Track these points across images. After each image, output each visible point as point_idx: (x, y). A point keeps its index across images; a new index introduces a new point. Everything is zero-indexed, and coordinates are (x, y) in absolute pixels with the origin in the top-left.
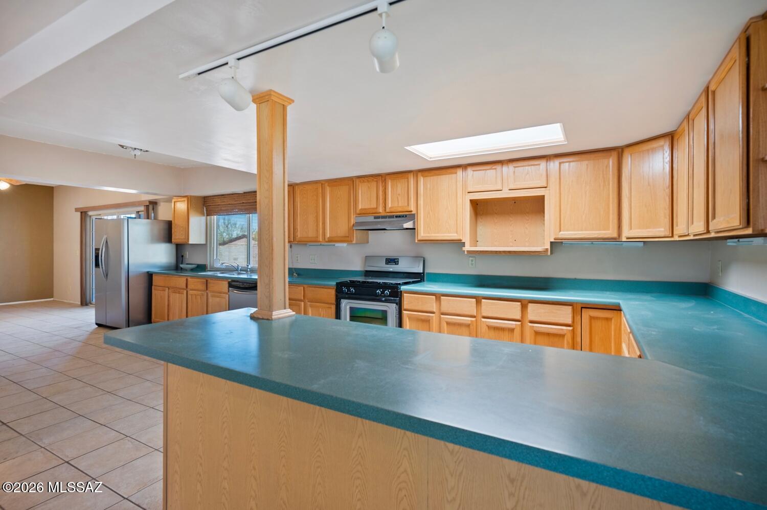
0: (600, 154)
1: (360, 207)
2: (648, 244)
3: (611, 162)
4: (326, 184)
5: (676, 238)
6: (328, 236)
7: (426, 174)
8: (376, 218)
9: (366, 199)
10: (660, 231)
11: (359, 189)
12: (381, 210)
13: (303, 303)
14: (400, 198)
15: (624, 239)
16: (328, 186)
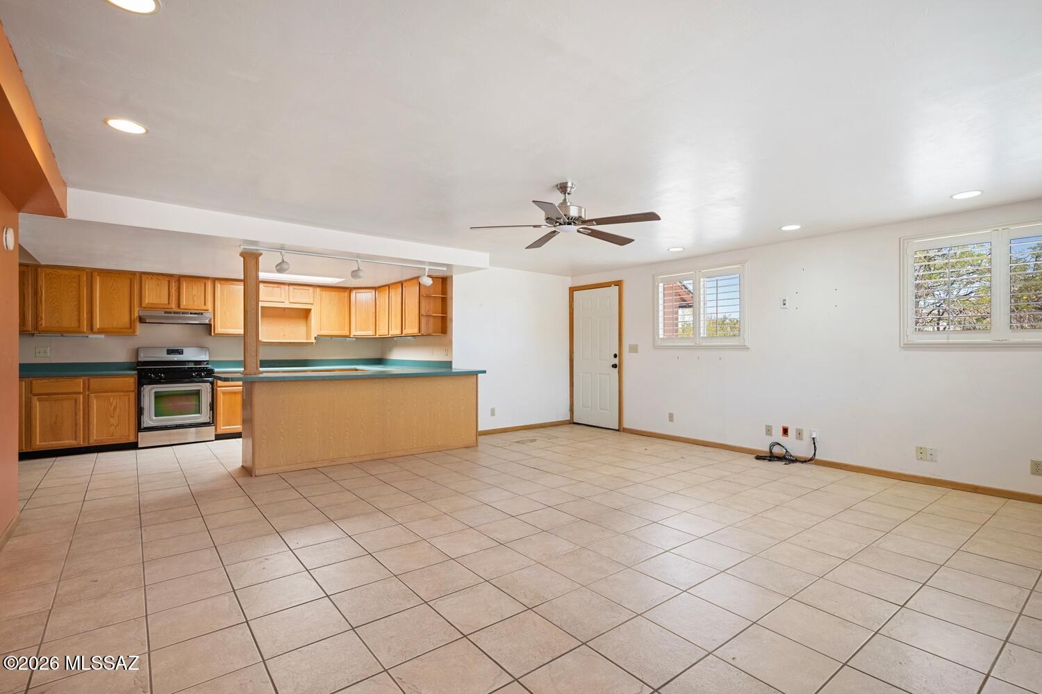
0: (334, 289)
1: (147, 302)
2: (359, 339)
3: (346, 294)
4: (96, 273)
5: (377, 336)
6: (98, 327)
7: (223, 282)
8: (166, 312)
9: (154, 295)
10: (370, 333)
11: (145, 285)
12: (173, 306)
13: (81, 396)
14: (195, 299)
15: (352, 336)
16: (98, 275)
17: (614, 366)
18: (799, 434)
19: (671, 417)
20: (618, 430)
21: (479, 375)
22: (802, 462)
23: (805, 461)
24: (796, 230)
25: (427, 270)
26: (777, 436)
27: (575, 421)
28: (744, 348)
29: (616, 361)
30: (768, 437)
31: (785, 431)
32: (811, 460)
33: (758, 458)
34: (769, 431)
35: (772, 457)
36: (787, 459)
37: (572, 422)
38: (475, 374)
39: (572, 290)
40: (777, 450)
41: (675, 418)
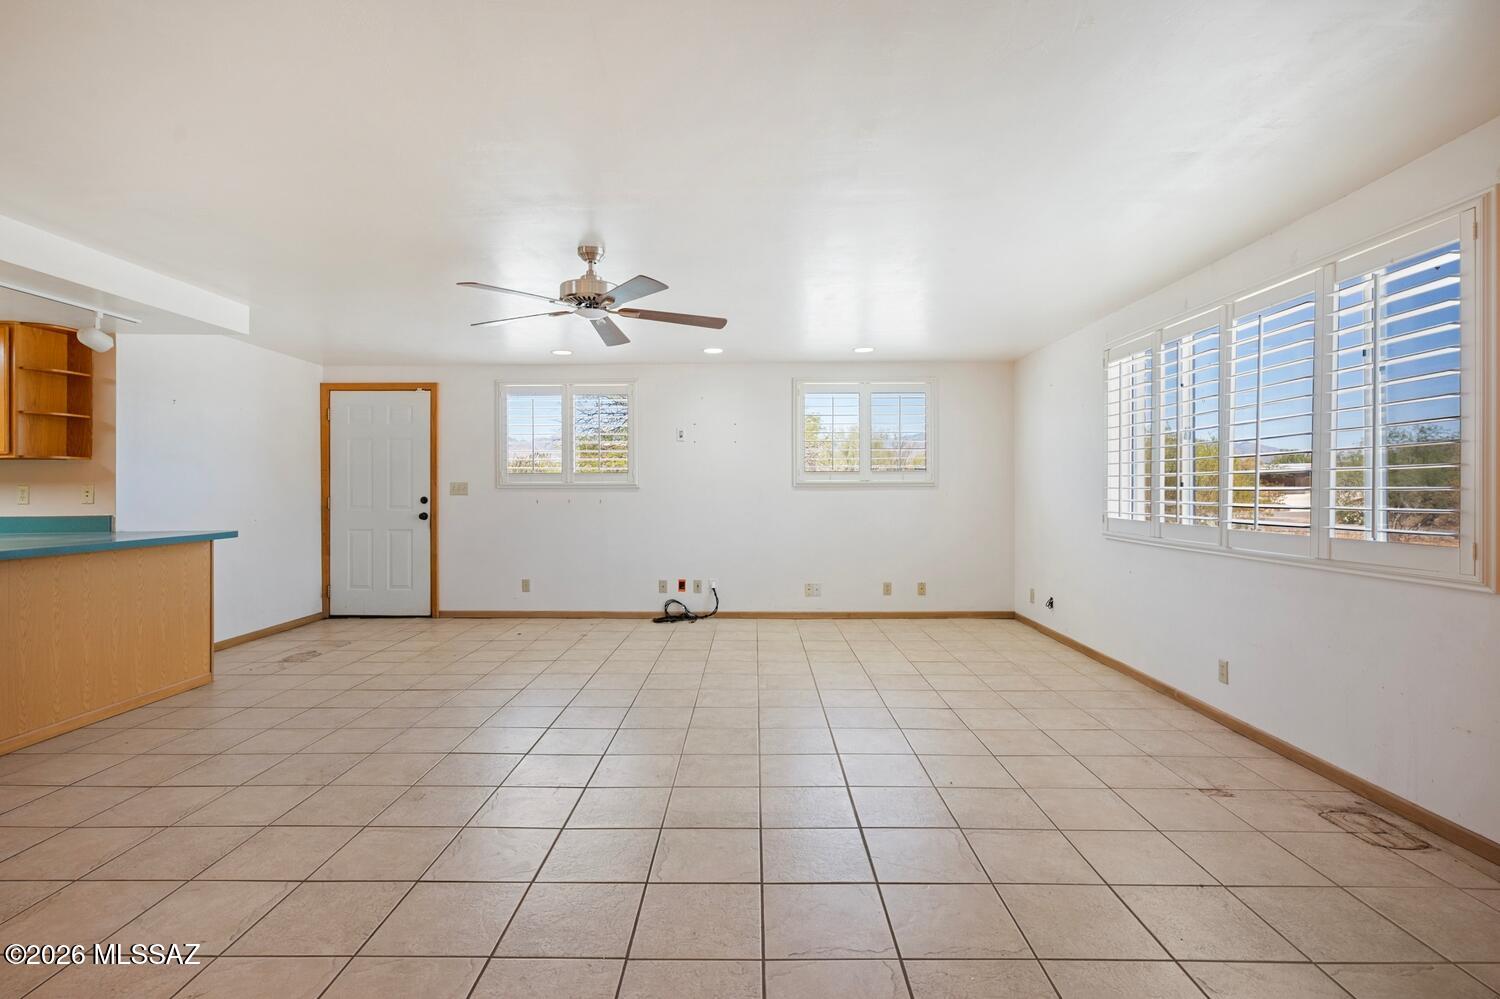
17: (423, 516)
18: (698, 586)
19: (526, 586)
20: (430, 617)
21: (216, 541)
22: (702, 618)
23: (705, 616)
24: (718, 354)
25: (100, 315)
26: (673, 592)
27: (332, 613)
28: (633, 488)
29: (426, 508)
30: (663, 594)
31: (682, 585)
32: (714, 613)
33: (658, 621)
34: (663, 587)
35: (666, 618)
36: (686, 616)
37: (327, 616)
38: (209, 539)
39: (327, 389)
40: (673, 609)
41: (532, 587)
